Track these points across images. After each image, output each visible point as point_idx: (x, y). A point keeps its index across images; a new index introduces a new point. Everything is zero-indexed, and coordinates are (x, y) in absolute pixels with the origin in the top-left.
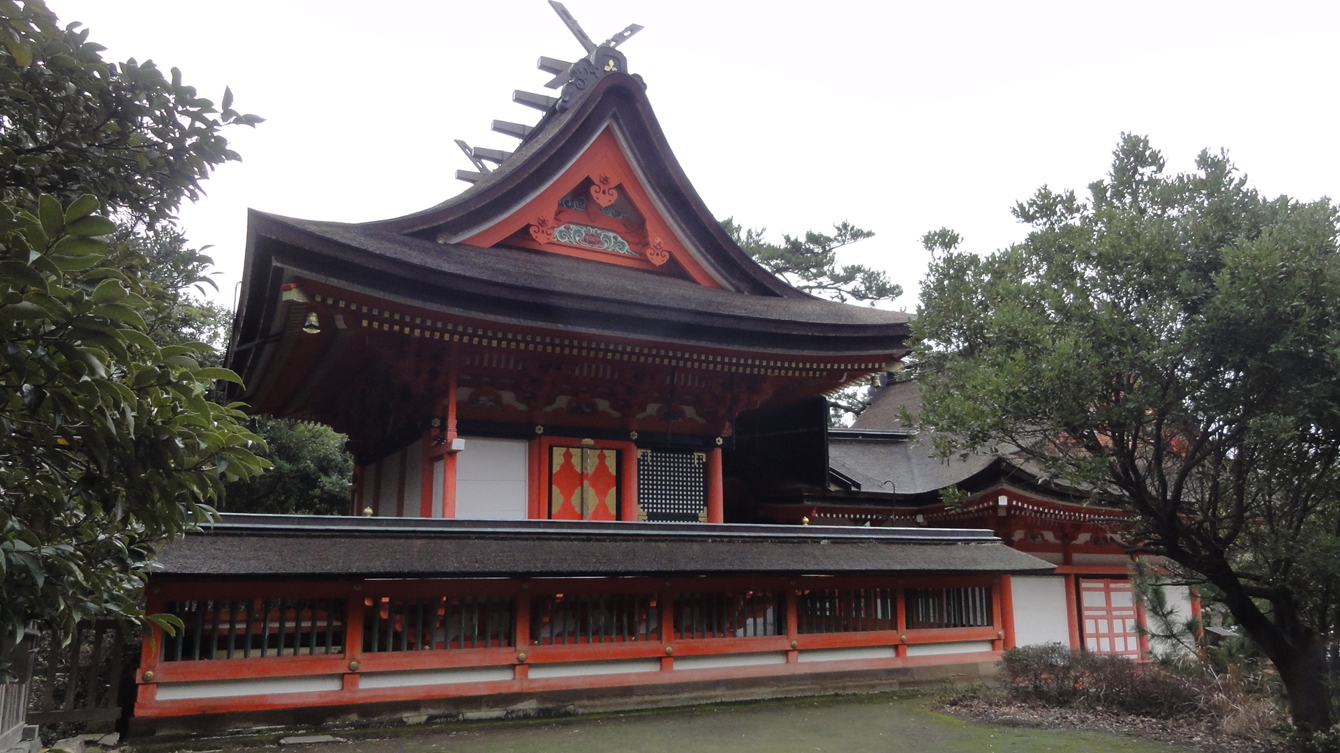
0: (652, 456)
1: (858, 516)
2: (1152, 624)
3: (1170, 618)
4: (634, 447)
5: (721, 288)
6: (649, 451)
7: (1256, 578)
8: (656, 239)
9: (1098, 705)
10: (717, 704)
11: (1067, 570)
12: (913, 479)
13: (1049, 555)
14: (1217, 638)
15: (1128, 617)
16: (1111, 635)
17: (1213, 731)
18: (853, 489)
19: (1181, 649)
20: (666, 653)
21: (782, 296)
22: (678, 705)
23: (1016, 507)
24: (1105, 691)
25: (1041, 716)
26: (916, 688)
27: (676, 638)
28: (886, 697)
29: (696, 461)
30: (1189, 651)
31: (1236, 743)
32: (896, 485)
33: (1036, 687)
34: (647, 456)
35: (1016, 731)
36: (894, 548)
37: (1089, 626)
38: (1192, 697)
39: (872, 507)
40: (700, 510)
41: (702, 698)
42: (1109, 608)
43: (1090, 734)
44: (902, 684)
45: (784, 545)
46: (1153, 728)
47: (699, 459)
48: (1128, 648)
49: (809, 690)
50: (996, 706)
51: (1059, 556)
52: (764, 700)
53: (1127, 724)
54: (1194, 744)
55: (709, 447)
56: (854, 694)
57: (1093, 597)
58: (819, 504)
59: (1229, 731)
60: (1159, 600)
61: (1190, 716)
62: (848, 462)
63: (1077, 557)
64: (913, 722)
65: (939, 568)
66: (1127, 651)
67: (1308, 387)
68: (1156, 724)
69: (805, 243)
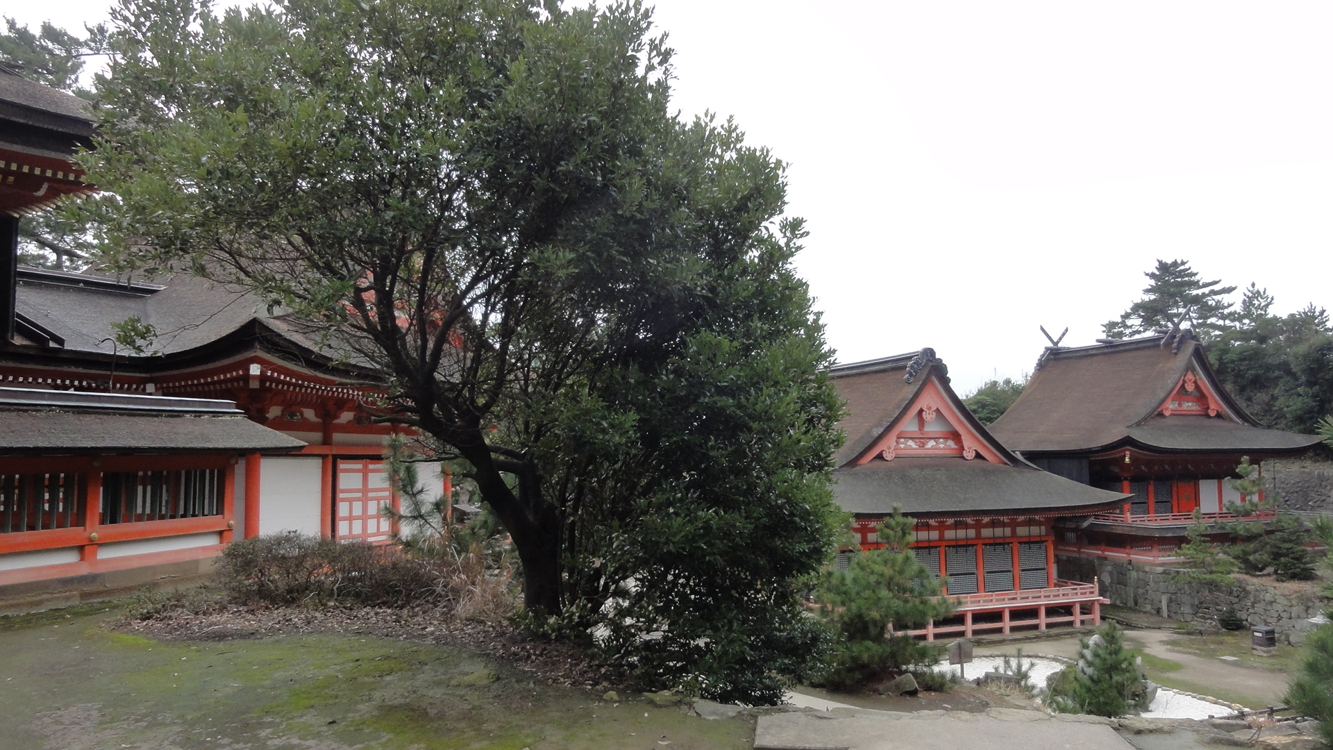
1: (59, 380)
2: (403, 506)
3: (419, 497)
7: (507, 453)
9: (329, 600)
11: (325, 450)
13: (301, 433)
14: (461, 516)
15: (383, 498)
16: (364, 518)
17: (448, 618)
18: (52, 344)
19: (428, 529)
23: (271, 379)
24: (342, 582)
25: (260, 621)
26: (107, 599)
28: (56, 615)
30: (434, 530)
31: (469, 630)
33: (261, 585)
35: (221, 645)
36: (88, 419)
37: (343, 510)
38: (430, 582)
39: (80, 370)
42: (365, 489)
43: (312, 639)
44: (84, 596)
46: (386, 622)
48: (377, 531)
50: (204, 614)
51: (317, 436)
53: (359, 619)
54: (425, 636)
57: (349, 478)
59: (463, 616)
60: (411, 478)
61: (427, 602)
62: (55, 313)
63: (337, 437)
64: (76, 651)
65: (153, 446)
66: (378, 533)
67: (592, 220)
68: (391, 615)
69: (41, 37)
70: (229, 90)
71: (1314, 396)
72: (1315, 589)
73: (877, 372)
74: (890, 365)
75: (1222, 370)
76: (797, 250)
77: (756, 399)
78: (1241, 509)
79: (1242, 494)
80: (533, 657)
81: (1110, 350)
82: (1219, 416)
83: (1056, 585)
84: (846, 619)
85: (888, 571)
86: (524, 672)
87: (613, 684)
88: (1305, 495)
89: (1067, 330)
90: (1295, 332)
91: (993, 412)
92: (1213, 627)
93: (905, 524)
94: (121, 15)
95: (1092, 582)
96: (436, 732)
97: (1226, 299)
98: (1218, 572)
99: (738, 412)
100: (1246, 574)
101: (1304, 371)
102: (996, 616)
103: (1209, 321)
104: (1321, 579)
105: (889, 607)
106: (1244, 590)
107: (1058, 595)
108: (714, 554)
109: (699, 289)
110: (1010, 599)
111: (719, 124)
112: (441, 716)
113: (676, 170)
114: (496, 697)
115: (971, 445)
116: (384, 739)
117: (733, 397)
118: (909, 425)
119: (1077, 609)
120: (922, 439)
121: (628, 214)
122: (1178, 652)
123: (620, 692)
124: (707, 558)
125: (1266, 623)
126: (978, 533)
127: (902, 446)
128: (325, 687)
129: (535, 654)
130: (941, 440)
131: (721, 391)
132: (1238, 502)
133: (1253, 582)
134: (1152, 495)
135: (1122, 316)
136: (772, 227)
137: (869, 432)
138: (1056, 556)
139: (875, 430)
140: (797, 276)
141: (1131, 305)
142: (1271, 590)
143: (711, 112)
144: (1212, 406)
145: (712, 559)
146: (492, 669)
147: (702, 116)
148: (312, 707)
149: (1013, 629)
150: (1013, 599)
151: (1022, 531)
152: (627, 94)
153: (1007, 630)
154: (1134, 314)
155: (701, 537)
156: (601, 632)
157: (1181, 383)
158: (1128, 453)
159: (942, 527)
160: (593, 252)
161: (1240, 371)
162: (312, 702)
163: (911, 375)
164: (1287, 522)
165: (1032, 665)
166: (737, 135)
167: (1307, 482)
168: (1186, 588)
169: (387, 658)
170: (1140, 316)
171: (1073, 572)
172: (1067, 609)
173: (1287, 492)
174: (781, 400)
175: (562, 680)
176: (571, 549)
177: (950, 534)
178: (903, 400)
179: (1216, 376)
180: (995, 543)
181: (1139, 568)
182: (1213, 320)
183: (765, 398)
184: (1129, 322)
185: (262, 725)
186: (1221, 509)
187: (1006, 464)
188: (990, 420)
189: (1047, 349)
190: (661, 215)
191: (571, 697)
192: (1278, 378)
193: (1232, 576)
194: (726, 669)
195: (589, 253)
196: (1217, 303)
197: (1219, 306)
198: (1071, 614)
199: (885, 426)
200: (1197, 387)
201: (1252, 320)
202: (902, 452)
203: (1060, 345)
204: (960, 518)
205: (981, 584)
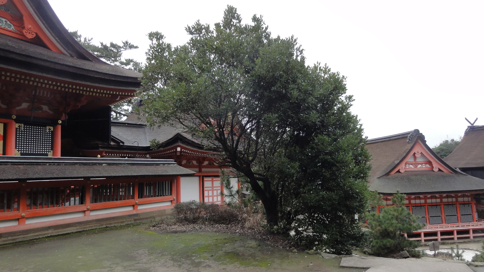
0: (24, 127)
1: (123, 155)
2: (226, 192)
3: (231, 189)
4: (14, 123)
5: (63, 54)
6: (23, 125)
7: (259, 174)
8: (28, 25)
9: (206, 222)
10: (48, 237)
11: (200, 174)
12: (146, 141)
13: (194, 169)
14: (244, 195)
15: (219, 190)
16: (213, 196)
17: (243, 228)
18: (121, 144)
19: (234, 200)
20: (21, 216)
21: (92, 61)
22: (27, 239)
23: (184, 152)
24: (209, 216)
25: (186, 228)
26: (141, 221)
27: (27, 209)
28: (128, 226)
29: (48, 130)
30: (236, 200)
31: (249, 231)
32: (139, 143)
33: (185, 217)
34: (21, 127)
35: (176, 235)
36: (135, 166)
37: (206, 193)
38: (236, 216)
39: (129, 151)
40: (49, 152)
41: (41, 235)
42: (213, 187)
43: (203, 233)
44: (135, 220)
45: (85, 166)
46: (224, 229)
47: (49, 129)
48: (217, 200)
49: (93, 226)
50: (170, 225)
51: (197, 169)
52: (72, 233)
53: (215, 228)
54: (236, 233)
55: (54, 124)
56: (115, 226)
57: (208, 183)
58: (106, 150)
59: (247, 227)
60: (228, 183)
61: (236, 223)
62: (121, 134)
63: (203, 170)
64: (137, 235)
65: (152, 174)
66: (217, 201)
67: (282, 104)
68: (225, 227)
69: (110, 47)
70: (179, 76)
73: (396, 139)
74: (401, 136)
76: (350, 106)
77: (338, 156)
80: (270, 240)
83: (477, 221)
84: (381, 231)
85: (396, 214)
86: (268, 244)
87: (296, 248)
89: (477, 119)
91: (446, 152)
93: (402, 197)
94: (148, 54)
96: (242, 259)
99: (332, 160)
102: (451, 233)
105: (396, 227)
107: (478, 225)
108: (326, 206)
109: (317, 122)
110: (456, 226)
111: (322, 65)
112: (243, 255)
113: (307, 86)
114: (260, 250)
115: (436, 166)
116: (227, 261)
117: (331, 156)
118: (410, 159)
120: (416, 164)
121: (293, 102)
123: (297, 250)
124: (324, 207)
126: (441, 200)
127: (408, 167)
128: (209, 246)
129: (271, 239)
130: (424, 164)
131: (326, 154)
136: (342, 98)
137: (393, 162)
138: (477, 209)
139: (396, 161)
140: (352, 114)
143: (319, 62)
145: (325, 208)
146: (257, 243)
147: (316, 64)
148: (206, 252)
149: (458, 238)
150: (458, 226)
151: (460, 199)
152: (291, 65)
153: (456, 239)
155: (321, 200)
156: (292, 233)
159: (425, 198)
160: (283, 114)
162: (205, 251)
163: (410, 140)
165: (463, 251)
166: (328, 69)
169: (225, 239)
174: (346, 156)
175: (279, 246)
176: (281, 206)
177: (429, 201)
178: (407, 149)
180: (448, 204)
183: (341, 156)
185: (192, 256)
187: (452, 173)
188: (446, 156)
189: (469, 127)
190: (304, 100)
191: (282, 251)
194: (332, 243)
195: (282, 114)
199: (400, 160)
202: (407, 169)
203: (474, 125)
204: (433, 195)
205: (444, 220)
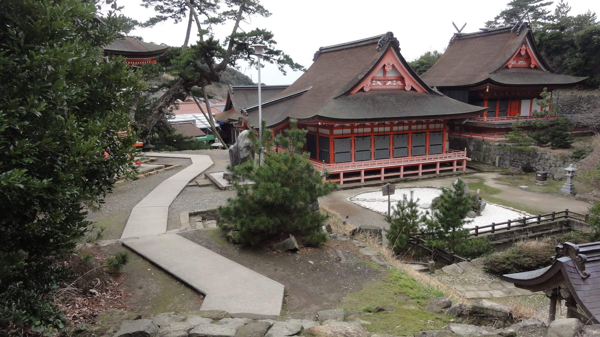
71: (583, 57)
72: (569, 153)
73: (364, 45)
74: (371, 42)
75: (540, 45)
78: (539, 114)
79: (541, 107)
81: (486, 34)
82: (536, 68)
83: (446, 152)
88: (572, 106)
89: (466, 24)
90: (578, 24)
91: (426, 67)
92: (519, 171)
95: (464, 151)
97: (547, 8)
98: (524, 145)
100: (538, 146)
101: (580, 44)
102: (416, 167)
103: (538, 20)
104: (573, 148)
106: (536, 153)
107: (446, 157)
110: (423, 160)
115: (409, 83)
118: (378, 73)
119: (455, 163)
120: (384, 81)
122: (500, 184)
125: (544, 170)
126: (410, 128)
127: (374, 84)
130: (395, 81)
132: (539, 111)
133: (540, 150)
134: (498, 107)
135: (495, 18)
137: (356, 77)
138: (449, 137)
139: (360, 76)
141: (500, 12)
142: (549, 154)
144: (533, 62)
149: (423, 174)
150: (425, 159)
151: (432, 126)
153: (420, 174)
154: (501, 16)
157: (519, 50)
158: (488, 87)
159: (392, 125)
161: (549, 45)
163: (380, 46)
164: (561, 120)
167: (573, 100)
168: (508, 153)
170: (504, 18)
171: (456, 146)
172: (451, 163)
173: (563, 106)
177: (395, 129)
178: (375, 60)
179: (537, 48)
180: (417, 132)
181: (487, 143)
182: (540, 20)
184: (498, 21)
186: (530, 114)
187: (426, 93)
189: (455, 34)
192: (568, 48)
193: (531, 147)
196: (543, 11)
197: (543, 13)
198: (452, 166)
199: (365, 74)
200: (527, 53)
201: (559, 19)
202: (374, 87)
203: (461, 32)
204: (401, 120)
205: (410, 152)
